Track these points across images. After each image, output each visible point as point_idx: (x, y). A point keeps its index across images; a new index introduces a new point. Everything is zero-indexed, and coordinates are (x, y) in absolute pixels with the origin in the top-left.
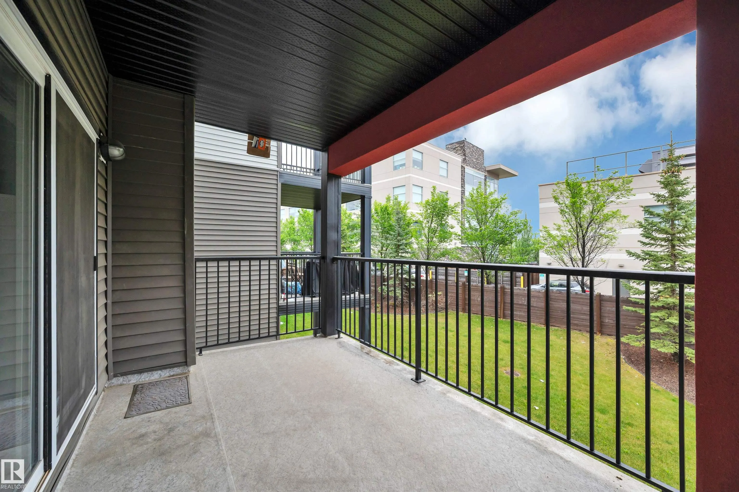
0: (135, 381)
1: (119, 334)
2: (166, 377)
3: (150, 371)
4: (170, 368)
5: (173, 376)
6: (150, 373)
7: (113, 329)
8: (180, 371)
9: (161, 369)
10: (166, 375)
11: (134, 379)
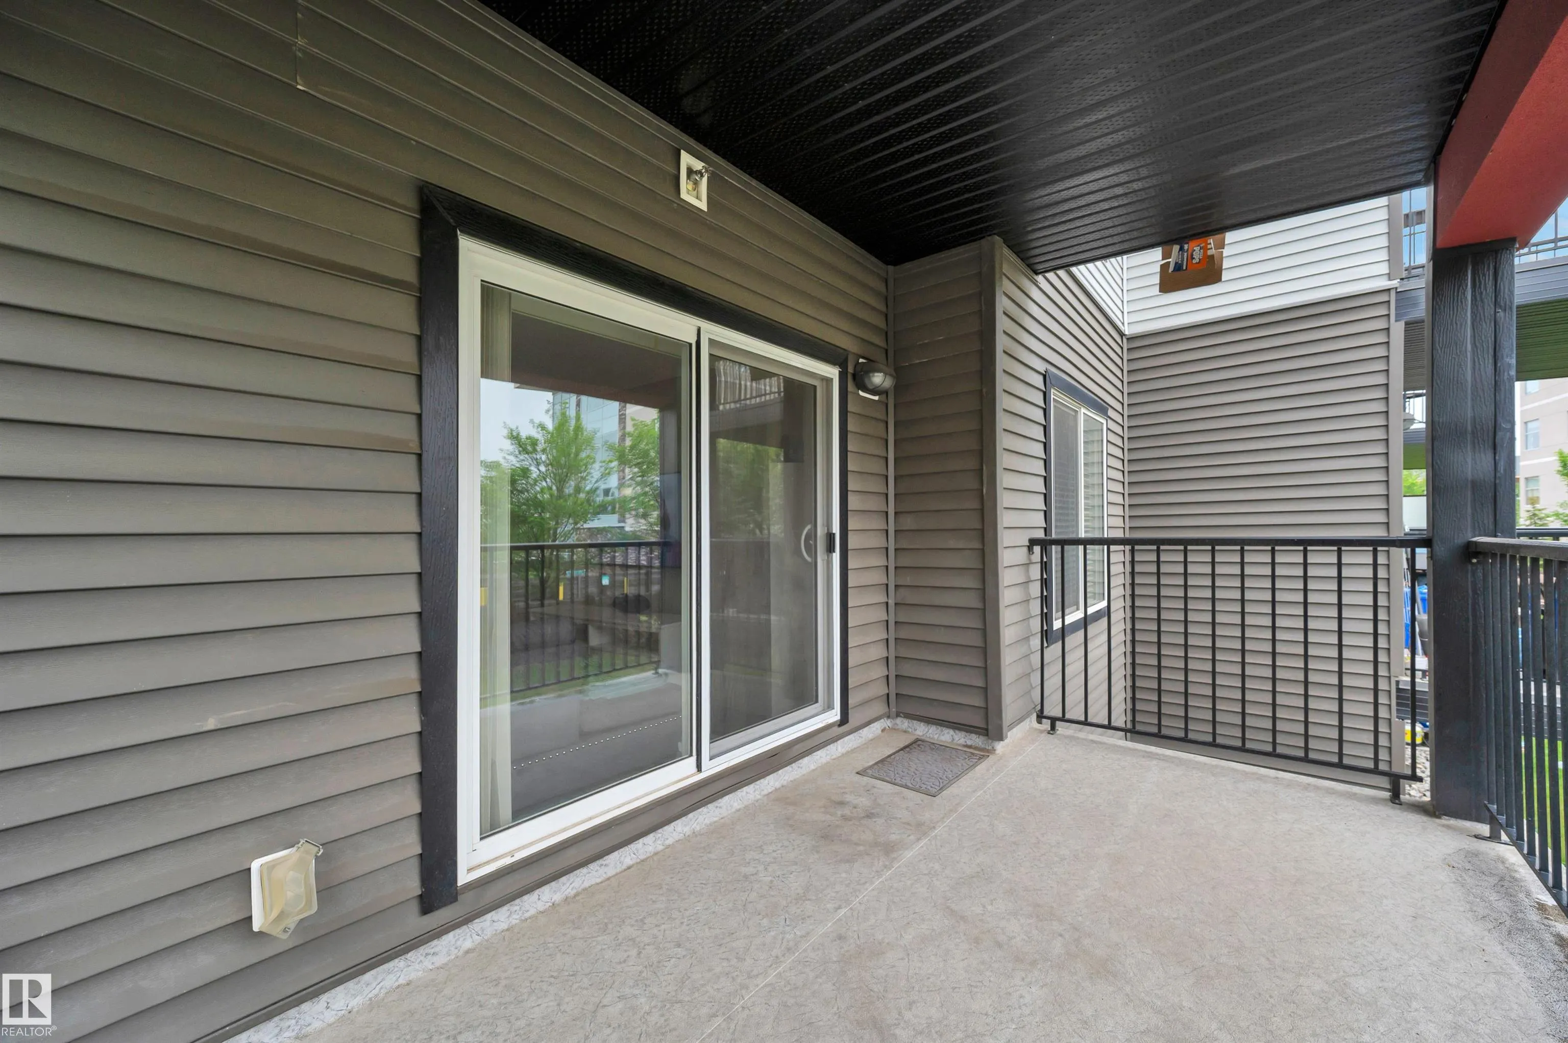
0: (921, 734)
1: (904, 653)
2: (959, 745)
3: (941, 725)
4: (967, 732)
5: (970, 747)
6: (940, 728)
7: (896, 644)
8: (980, 743)
9: (954, 728)
10: (959, 742)
11: (921, 730)
